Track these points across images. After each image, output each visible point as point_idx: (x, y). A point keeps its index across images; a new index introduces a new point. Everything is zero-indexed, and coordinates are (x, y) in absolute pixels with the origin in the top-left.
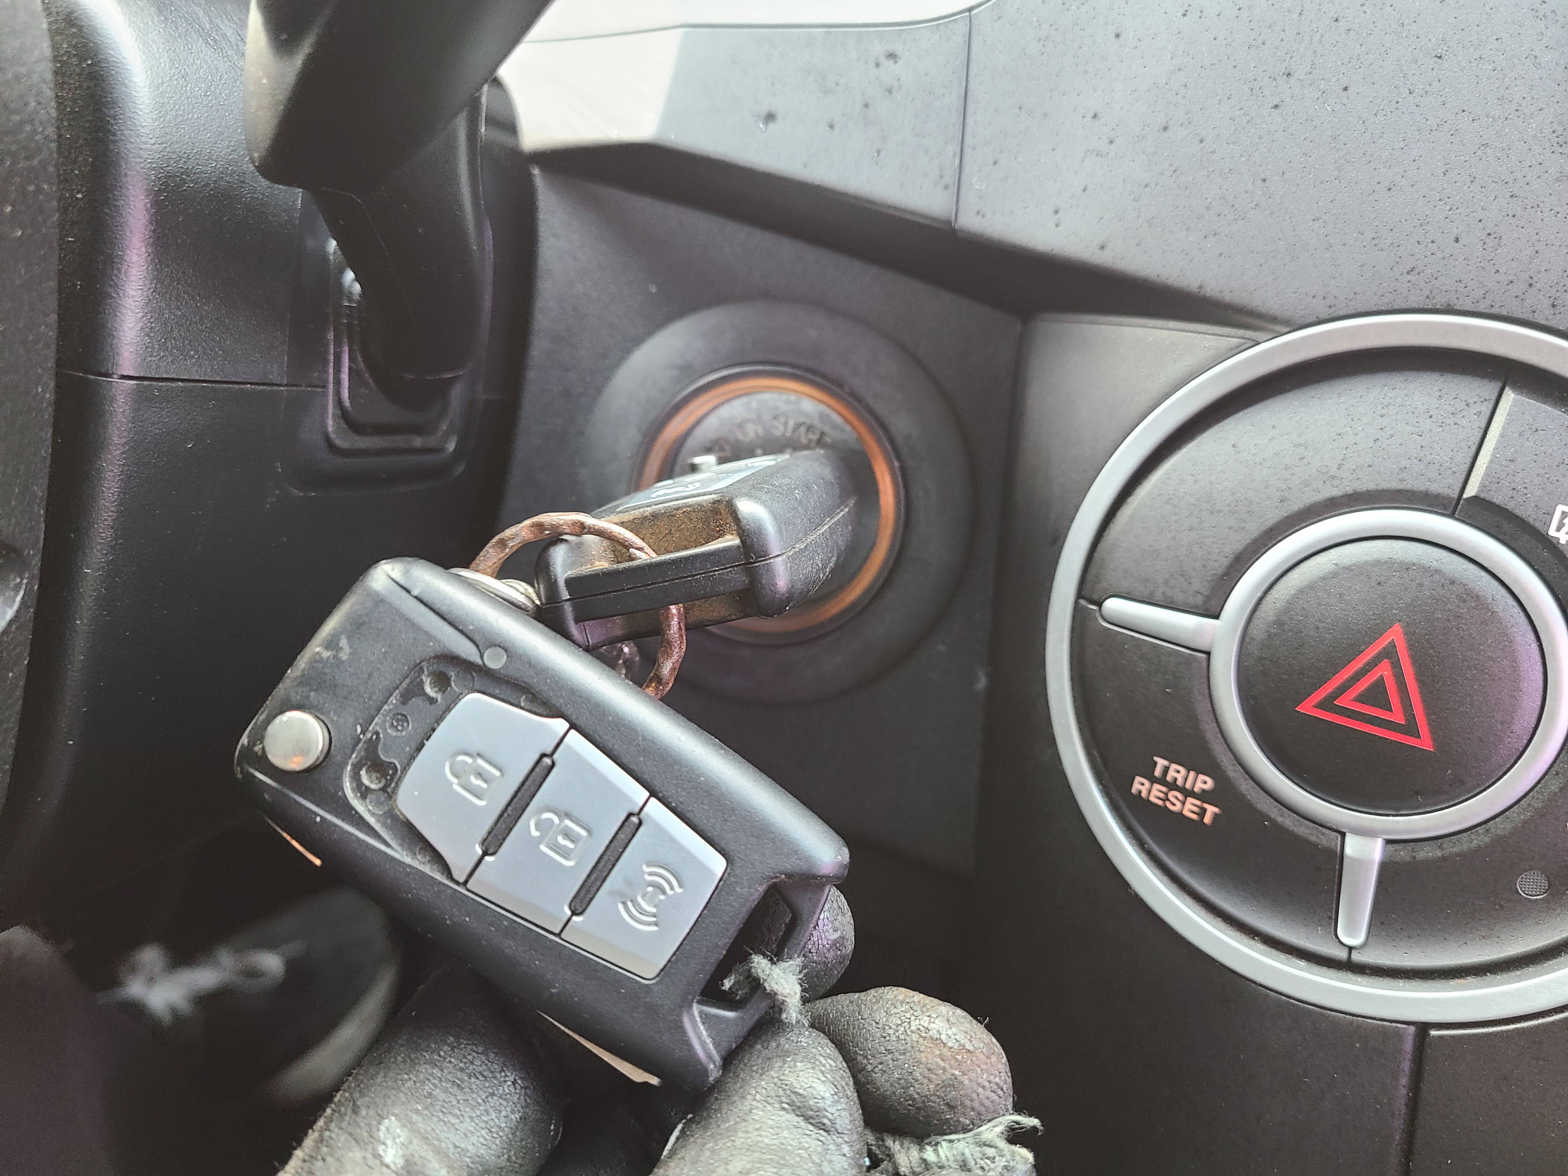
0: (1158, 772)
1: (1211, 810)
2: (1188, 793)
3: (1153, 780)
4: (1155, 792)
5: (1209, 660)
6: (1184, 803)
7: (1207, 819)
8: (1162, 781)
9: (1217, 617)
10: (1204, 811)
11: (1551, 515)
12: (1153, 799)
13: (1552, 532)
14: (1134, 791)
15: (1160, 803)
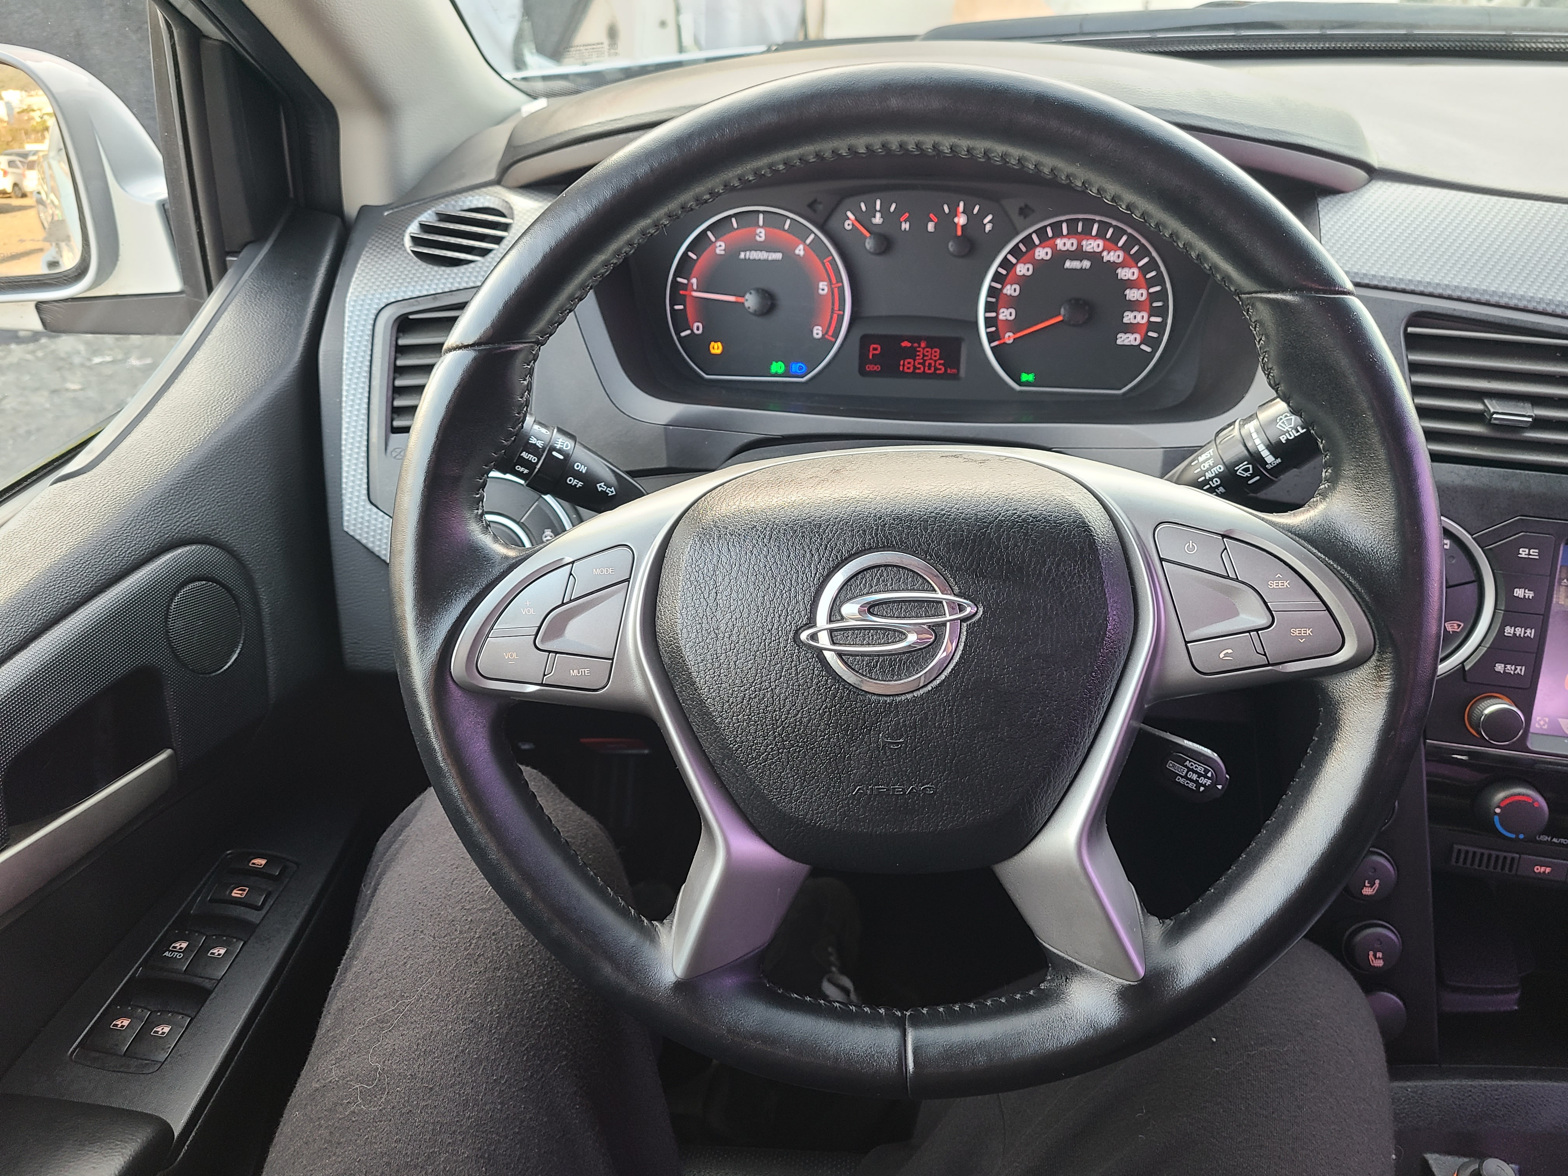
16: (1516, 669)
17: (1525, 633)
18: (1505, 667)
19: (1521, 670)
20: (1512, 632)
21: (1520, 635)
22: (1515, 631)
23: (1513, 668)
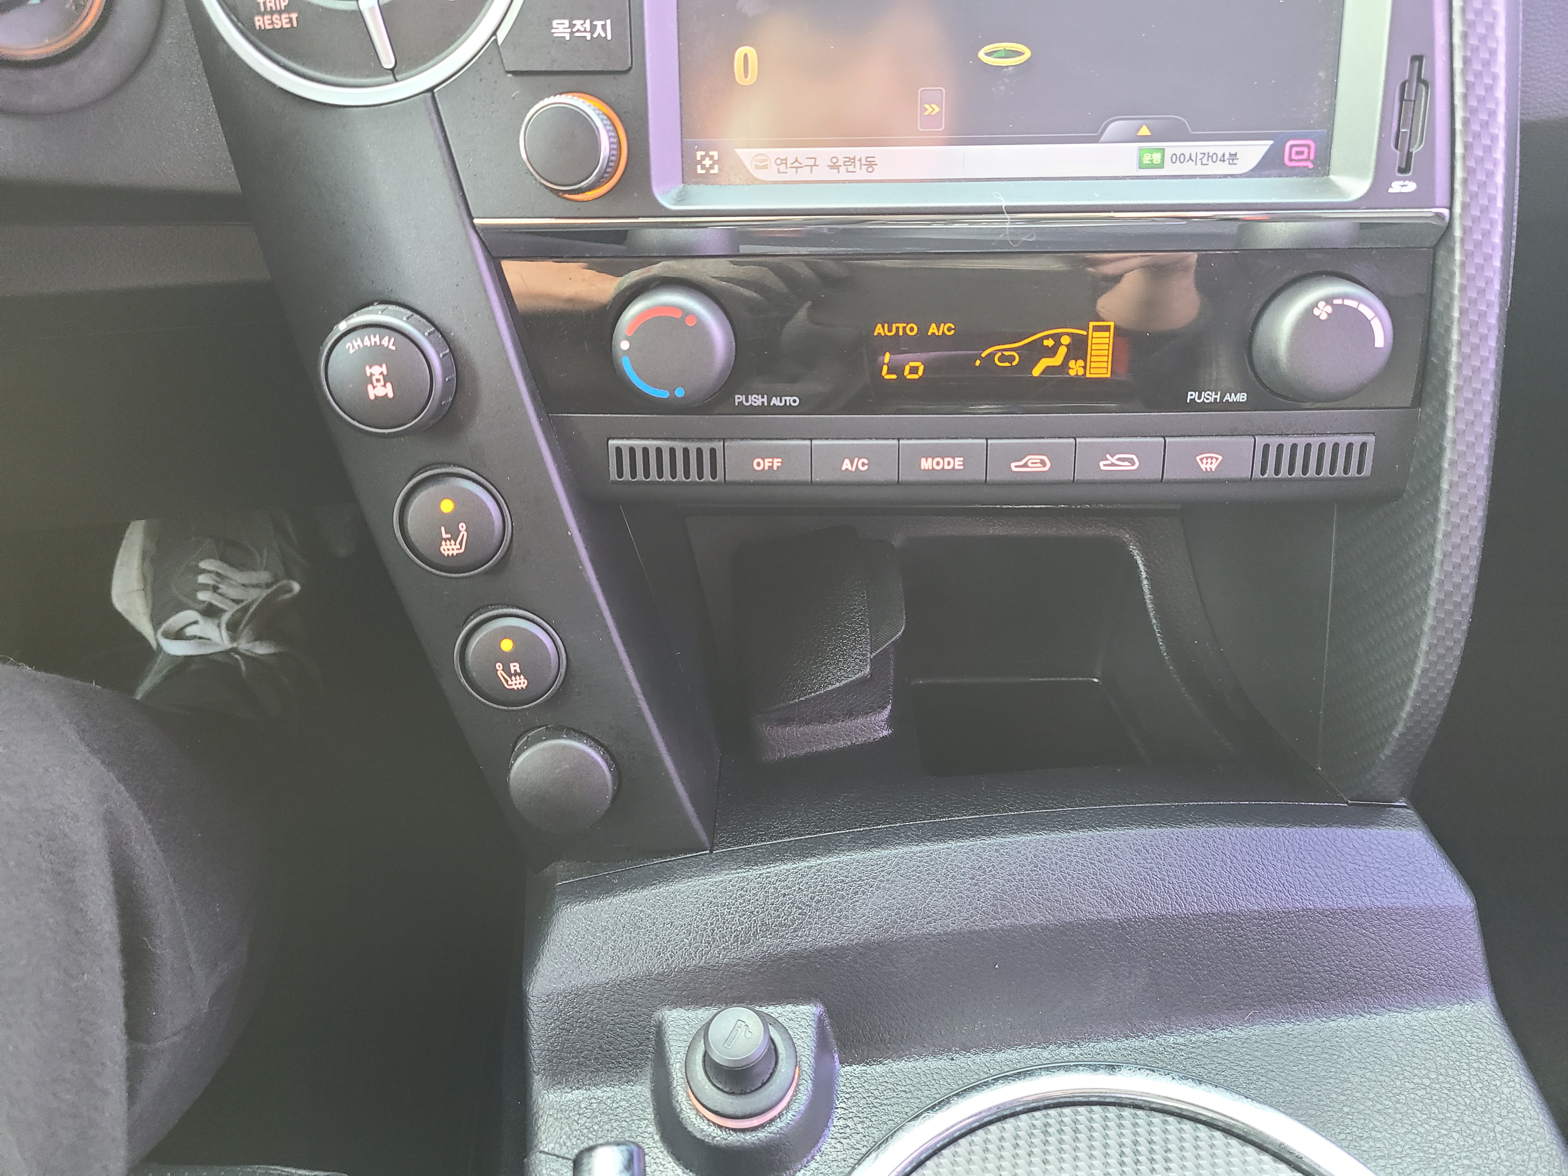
0: (262, 9)
1: (294, 16)
2: (280, 12)
3: (263, 15)
4: (267, 22)
6: (281, 20)
7: (295, 25)
8: (266, 12)
10: (291, 19)
12: (268, 27)
14: (258, 28)
15: (271, 27)
16: (593, 28)
18: (572, 26)
19: (604, 27)
23: (587, 25)
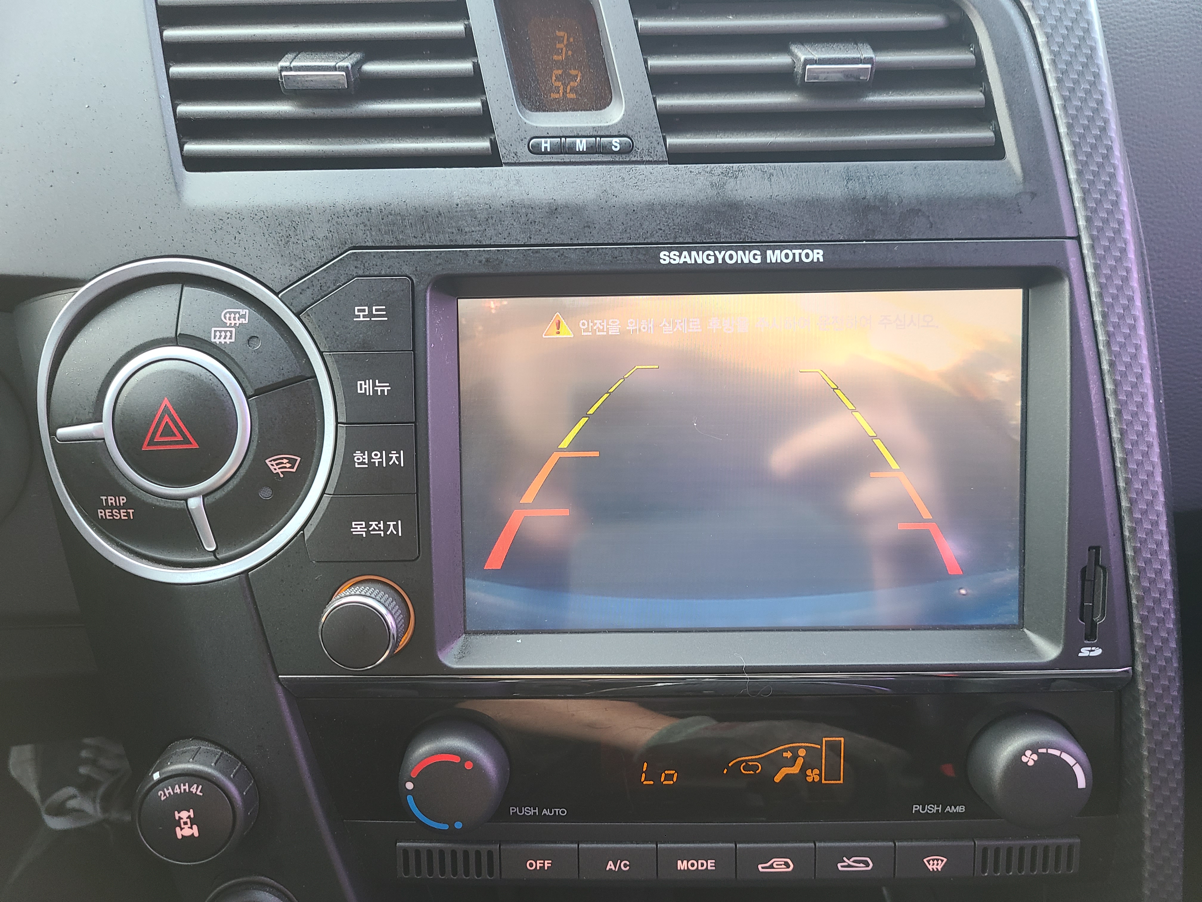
0: (104, 504)
1: (131, 512)
2: (120, 508)
3: (104, 508)
4: (107, 514)
5: (105, 442)
6: (120, 514)
7: (131, 517)
8: (108, 507)
9: (101, 421)
10: (128, 514)
11: (210, 333)
13: (213, 340)
14: (99, 517)
15: (111, 518)
16: (387, 527)
17: (389, 459)
18: (368, 526)
19: (396, 527)
20: (366, 461)
21: (381, 463)
22: (370, 458)
23: (381, 525)
